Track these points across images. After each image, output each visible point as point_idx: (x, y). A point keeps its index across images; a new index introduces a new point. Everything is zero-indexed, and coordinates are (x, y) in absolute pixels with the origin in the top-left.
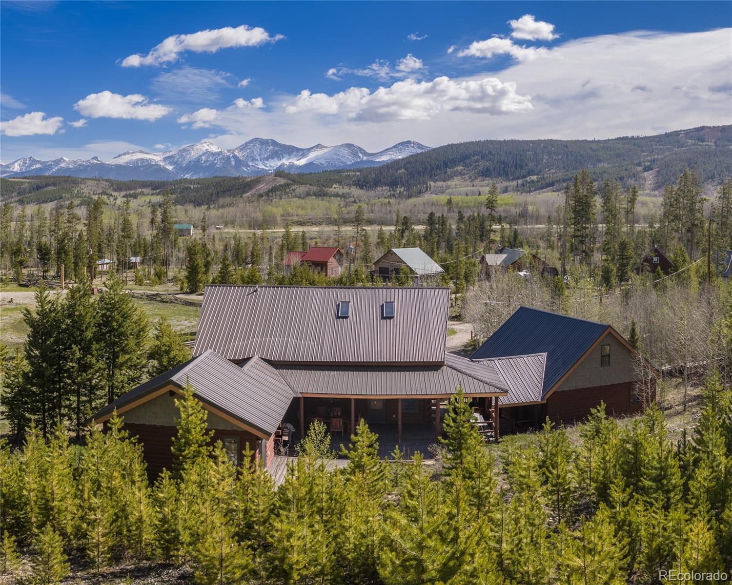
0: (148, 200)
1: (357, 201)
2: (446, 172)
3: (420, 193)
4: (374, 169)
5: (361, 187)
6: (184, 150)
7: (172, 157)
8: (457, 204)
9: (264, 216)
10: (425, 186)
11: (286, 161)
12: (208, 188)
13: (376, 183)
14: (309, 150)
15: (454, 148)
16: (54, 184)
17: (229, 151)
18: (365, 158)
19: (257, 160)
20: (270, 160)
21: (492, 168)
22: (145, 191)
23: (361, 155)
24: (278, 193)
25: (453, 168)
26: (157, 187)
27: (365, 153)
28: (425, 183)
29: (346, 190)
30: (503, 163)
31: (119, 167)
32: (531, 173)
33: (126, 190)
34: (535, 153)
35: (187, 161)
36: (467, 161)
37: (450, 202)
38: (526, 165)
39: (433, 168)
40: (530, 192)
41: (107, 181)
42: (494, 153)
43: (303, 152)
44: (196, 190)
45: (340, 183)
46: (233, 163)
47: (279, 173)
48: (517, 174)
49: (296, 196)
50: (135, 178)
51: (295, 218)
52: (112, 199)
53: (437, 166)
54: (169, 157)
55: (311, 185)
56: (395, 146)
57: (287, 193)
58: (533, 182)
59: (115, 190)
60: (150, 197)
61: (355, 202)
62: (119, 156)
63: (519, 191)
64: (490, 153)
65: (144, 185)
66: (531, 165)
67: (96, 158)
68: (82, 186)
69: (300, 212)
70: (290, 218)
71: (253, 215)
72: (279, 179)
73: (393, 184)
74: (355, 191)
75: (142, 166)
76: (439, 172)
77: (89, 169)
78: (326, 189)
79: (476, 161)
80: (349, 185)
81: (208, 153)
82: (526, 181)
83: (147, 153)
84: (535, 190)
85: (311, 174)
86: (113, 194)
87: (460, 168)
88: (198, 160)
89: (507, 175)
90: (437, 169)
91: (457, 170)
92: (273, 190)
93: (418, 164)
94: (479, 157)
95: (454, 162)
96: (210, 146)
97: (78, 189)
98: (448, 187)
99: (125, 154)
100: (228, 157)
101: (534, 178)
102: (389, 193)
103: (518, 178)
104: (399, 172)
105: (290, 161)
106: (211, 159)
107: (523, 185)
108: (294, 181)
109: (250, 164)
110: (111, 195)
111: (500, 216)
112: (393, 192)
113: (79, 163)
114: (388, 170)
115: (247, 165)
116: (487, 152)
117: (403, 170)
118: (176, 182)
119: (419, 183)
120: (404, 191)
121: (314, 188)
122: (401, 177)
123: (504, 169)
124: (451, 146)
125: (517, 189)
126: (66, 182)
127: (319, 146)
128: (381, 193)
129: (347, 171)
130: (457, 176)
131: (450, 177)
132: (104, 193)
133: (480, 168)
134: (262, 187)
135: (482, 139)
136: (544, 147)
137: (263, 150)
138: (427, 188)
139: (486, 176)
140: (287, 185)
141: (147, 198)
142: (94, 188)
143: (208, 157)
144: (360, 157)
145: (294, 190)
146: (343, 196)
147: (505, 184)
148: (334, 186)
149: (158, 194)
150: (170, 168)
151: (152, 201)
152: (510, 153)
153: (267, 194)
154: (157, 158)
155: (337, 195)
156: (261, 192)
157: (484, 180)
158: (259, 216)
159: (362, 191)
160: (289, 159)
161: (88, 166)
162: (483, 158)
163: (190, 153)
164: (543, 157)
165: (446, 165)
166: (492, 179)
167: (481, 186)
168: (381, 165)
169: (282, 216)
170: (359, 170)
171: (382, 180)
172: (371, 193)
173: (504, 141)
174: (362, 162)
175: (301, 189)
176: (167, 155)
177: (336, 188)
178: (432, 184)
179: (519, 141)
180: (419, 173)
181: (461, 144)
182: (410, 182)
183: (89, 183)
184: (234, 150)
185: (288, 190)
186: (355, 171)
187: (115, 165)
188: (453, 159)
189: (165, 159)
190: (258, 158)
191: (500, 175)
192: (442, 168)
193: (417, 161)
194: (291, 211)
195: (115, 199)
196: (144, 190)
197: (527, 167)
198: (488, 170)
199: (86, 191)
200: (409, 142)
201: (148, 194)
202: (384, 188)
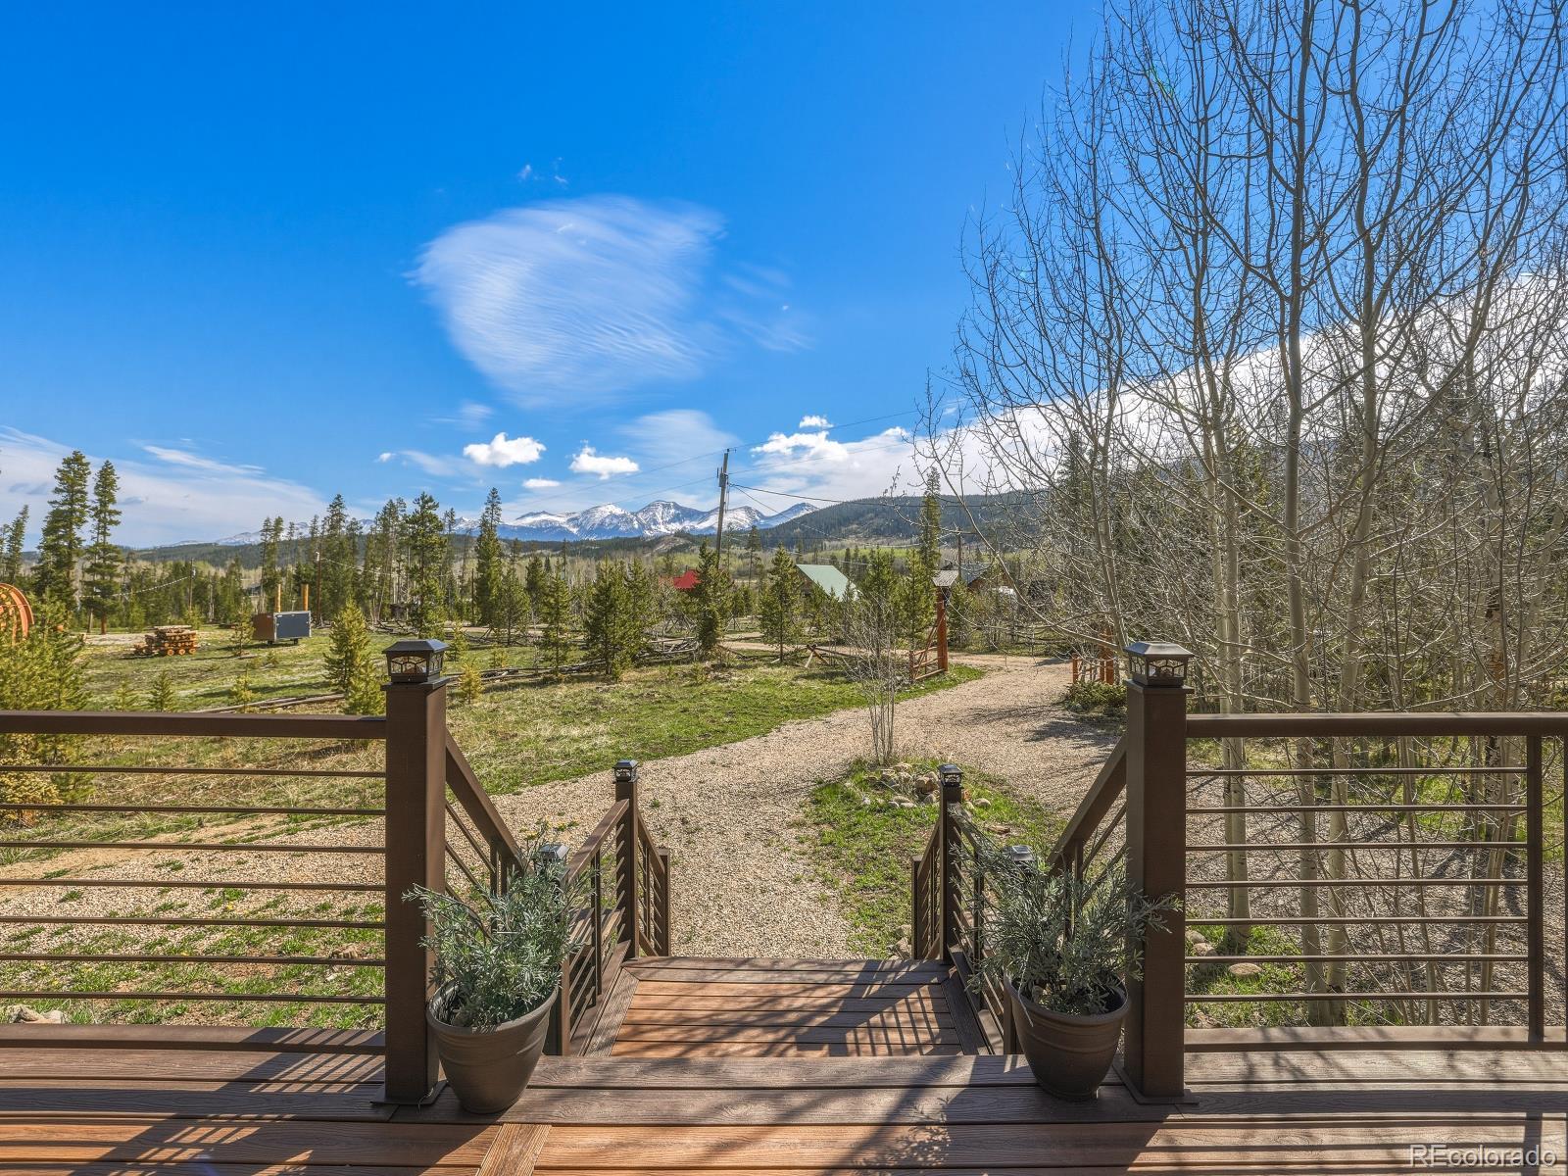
2: (840, 531)
4: (770, 531)
6: (587, 512)
7: (576, 519)
10: (820, 545)
11: (688, 525)
13: (773, 543)
15: (849, 506)
17: (632, 514)
19: (659, 524)
20: (672, 524)
21: (885, 527)
23: (758, 518)
24: (679, 550)
25: (848, 527)
26: (558, 548)
27: (762, 517)
28: (819, 542)
29: (744, 550)
30: (897, 520)
31: (522, 529)
35: (591, 523)
36: (862, 519)
39: (827, 527)
41: (505, 541)
42: (887, 509)
43: (701, 517)
44: (598, 551)
45: (738, 544)
46: (636, 526)
47: (679, 534)
50: (537, 540)
53: (831, 525)
54: (573, 519)
56: (790, 508)
57: (686, 553)
62: (523, 517)
64: (884, 510)
65: (545, 547)
72: (678, 540)
73: (789, 544)
75: (546, 528)
76: (833, 531)
78: (724, 550)
79: (871, 519)
80: (747, 546)
81: (613, 516)
83: (551, 515)
85: (710, 536)
87: (855, 526)
88: (602, 523)
90: (830, 528)
91: (852, 529)
92: (674, 548)
93: (812, 523)
94: (873, 515)
95: (847, 521)
96: (613, 508)
99: (528, 515)
100: (631, 521)
103: (911, 536)
104: (794, 531)
105: (691, 524)
106: (615, 521)
108: (693, 541)
109: (653, 527)
114: (784, 531)
115: (650, 529)
116: (880, 509)
117: (798, 530)
118: (576, 544)
119: (816, 542)
122: (797, 537)
123: (897, 527)
124: (845, 504)
129: (744, 533)
130: (852, 534)
131: (846, 535)
133: (874, 527)
134: (662, 547)
137: (665, 513)
138: (822, 547)
139: (880, 535)
140: (686, 545)
143: (612, 519)
144: (757, 521)
145: (693, 550)
146: (741, 555)
147: (899, 542)
148: (732, 546)
149: (559, 555)
150: (575, 530)
153: (667, 554)
154: (560, 520)
156: (661, 552)
157: (878, 539)
160: (691, 522)
162: (876, 515)
163: (594, 515)
165: (839, 524)
166: (886, 537)
170: (756, 531)
171: (778, 540)
172: (769, 552)
173: (898, 498)
174: (760, 523)
176: (571, 517)
177: (734, 548)
178: (828, 542)
180: (814, 533)
182: (806, 541)
184: (637, 513)
185: (687, 550)
186: (751, 533)
187: (518, 527)
188: (846, 518)
189: (569, 521)
190: (660, 521)
191: (893, 533)
192: (836, 527)
193: (810, 521)
198: (881, 528)
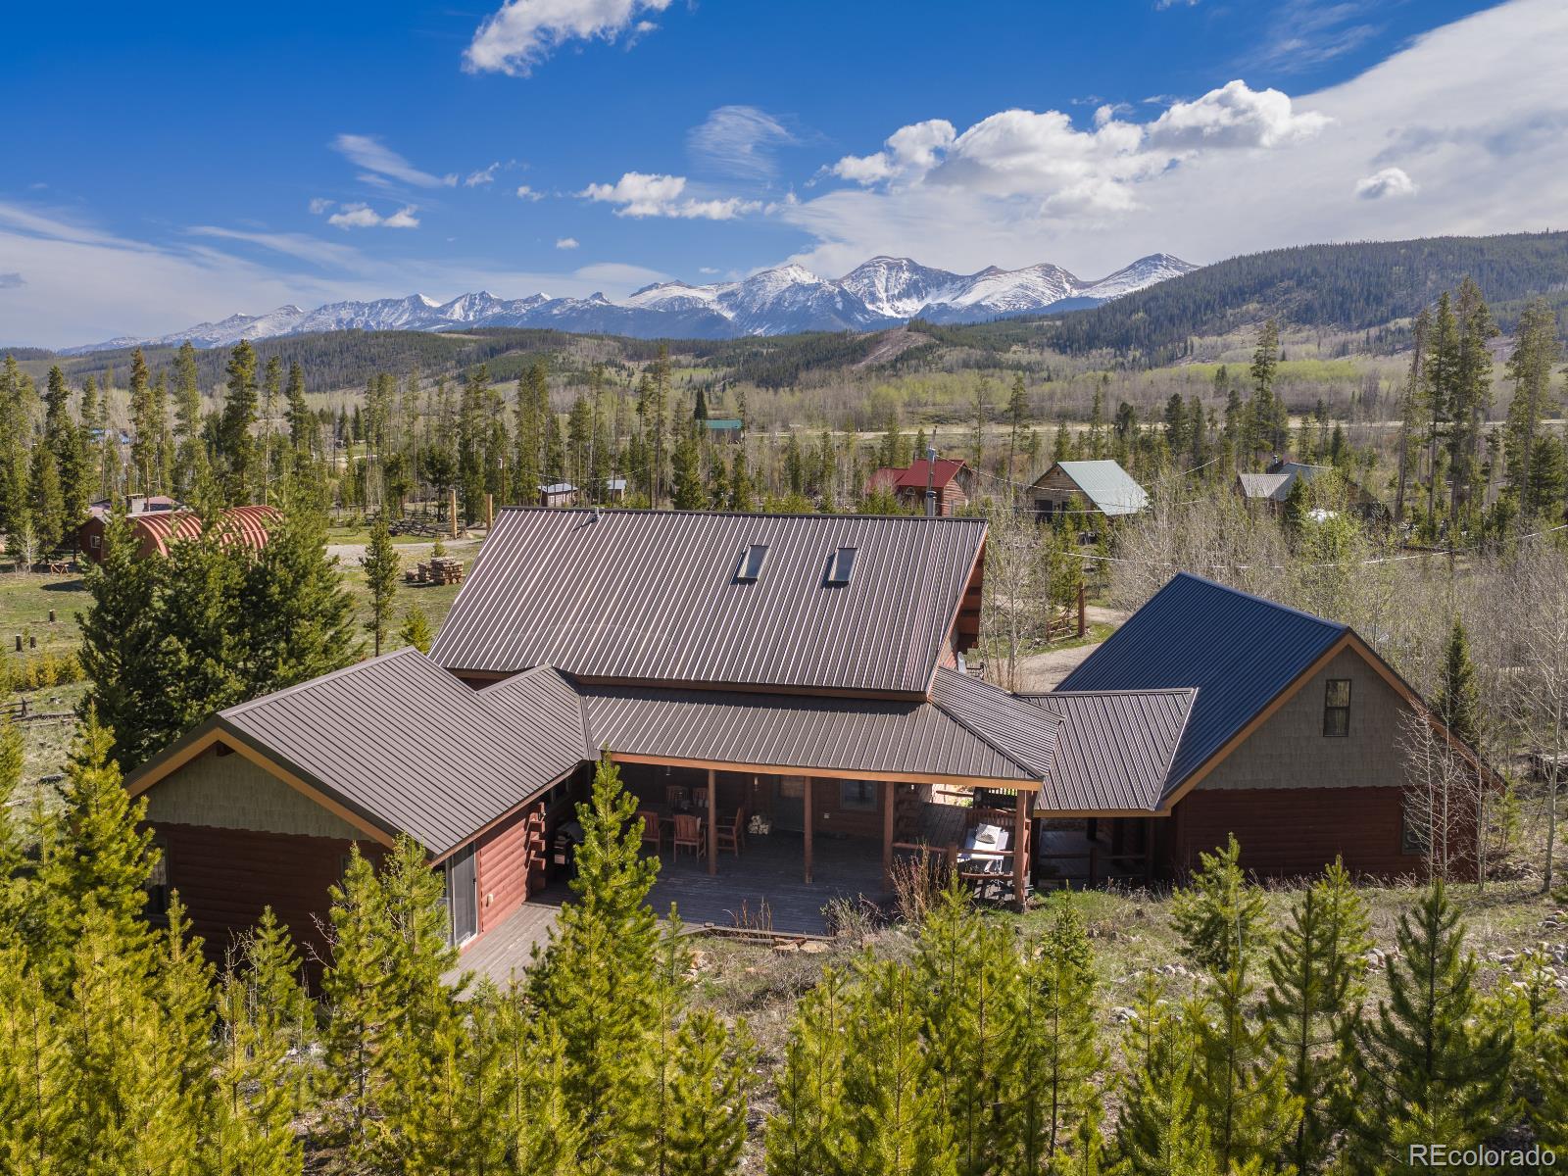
0: (687, 378)
1: (1053, 376)
2: (1224, 316)
3: (1171, 359)
4: (1088, 313)
5: (1063, 351)
6: (753, 280)
7: (732, 294)
8: (1235, 379)
9: (874, 406)
10: (1182, 345)
11: (932, 302)
12: (791, 353)
13: (1091, 341)
14: (974, 278)
15: (1244, 265)
16: (522, 345)
17: (832, 282)
18: (1075, 293)
19: (881, 300)
20: (905, 300)
21: (1317, 305)
22: (684, 359)
23: (1067, 286)
24: (913, 362)
25: (1239, 306)
26: (704, 352)
27: (1076, 284)
28: (1181, 338)
29: (1035, 356)
30: (1342, 292)
31: (640, 313)
32: (1397, 312)
33: (649, 358)
34: (1411, 269)
35: (759, 302)
36: (1269, 292)
37: (1222, 375)
38: (1390, 295)
39: (1199, 307)
40: (1393, 352)
41: (616, 339)
42: (1322, 271)
43: (964, 283)
44: (772, 358)
45: (1024, 342)
46: (840, 306)
47: (916, 324)
48: (1369, 316)
49: (943, 369)
50: (666, 335)
51: (930, 410)
52: (624, 374)
53: (1208, 304)
54: (727, 295)
55: (971, 346)
56: (1132, 267)
57: (928, 364)
58: (1400, 331)
59: (630, 358)
60: (690, 371)
61: (1049, 379)
62: (642, 291)
63: (1369, 351)
64: (1315, 272)
65: (681, 348)
66: (1401, 295)
67: (599, 295)
68: (572, 349)
69: (940, 398)
70: (920, 410)
71: (854, 403)
72: (914, 335)
73: (1122, 343)
74: (1052, 359)
75: (681, 312)
76: (1209, 315)
77: (588, 316)
78: (998, 355)
79: (1287, 291)
80: (1041, 347)
81: (799, 287)
82: (1388, 330)
83: (689, 287)
84: (1404, 349)
85: (973, 325)
86: (627, 364)
87: (1252, 307)
88: (778, 303)
89: (1348, 319)
90: (1206, 309)
91: (1247, 312)
92: (904, 357)
93: (1170, 300)
94: (1292, 283)
95: (1240, 295)
96: (798, 272)
97: (565, 354)
98: (1227, 347)
99: (650, 288)
100: (832, 296)
101: (1405, 322)
102: (1113, 362)
103: (1370, 325)
104: (1134, 317)
105: (939, 301)
106: (801, 298)
107: (1380, 339)
108: (941, 339)
109: (870, 307)
110: (623, 367)
111: (1320, 402)
112: (1120, 359)
113: (570, 304)
114: (1114, 315)
115: (865, 311)
116: (1309, 270)
117: (1141, 314)
119: (1172, 341)
120: (1142, 355)
121: (977, 354)
122: (1138, 329)
123: (1342, 305)
124: (1238, 261)
125: (1366, 348)
126: (544, 340)
127: (992, 271)
128: (1099, 360)
129: (1040, 319)
130: (1245, 322)
131: (1233, 326)
132: (611, 363)
133: (1293, 306)
134: (886, 352)
135: (1302, 244)
136: (1431, 254)
137: (892, 280)
138: (1186, 348)
139: (1304, 323)
140: (929, 348)
141: (686, 374)
142: (592, 354)
143: (796, 293)
144: (1065, 291)
145: (941, 357)
146: (1029, 368)
147: (1342, 337)
148: (1014, 348)
149: (705, 366)
150: (729, 315)
151: (695, 378)
152: (1357, 272)
153: (893, 366)
154: (705, 296)
155: (1018, 366)
156: (883, 361)
157: (1299, 331)
158: (866, 405)
159: (1063, 357)
160: (938, 296)
161: (587, 311)
162: (1299, 283)
163: (765, 287)
164: (1427, 277)
165: (1224, 302)
166: (1316, 327)
167: (1293, 343)
168: (1101, 304)
169: (907, 405)
170: (1062, 317)
171: (1103, 334)
172: (1081, 361)
173: (1347, 246)
174: (1069, 299)
175: (952, 355)
176: (725, 290)
177: (1017, 353)
178: (1196, 340)
179: (1377, 245)
180: (1171, 320)
181: (1257, 256)
182: (1154, 337)
183: (585, 343)
184: (841, 281)
185: (929, 358)
186: (1053, 318)
187: (634, 310)
188: (1239, 288)
189: (721, 298)
190: (883, 295)
191: (1332, 318)
192: (1217, 307)
193: (1168, 295)
194: (924, 397)
195: (630, 375)
196: (681, 357)
197: (1391, 301)
198: (1309, 308)
199: (578, 359)
200: (1158, 257)
201: (688, 367)
202: (1105, 350)
